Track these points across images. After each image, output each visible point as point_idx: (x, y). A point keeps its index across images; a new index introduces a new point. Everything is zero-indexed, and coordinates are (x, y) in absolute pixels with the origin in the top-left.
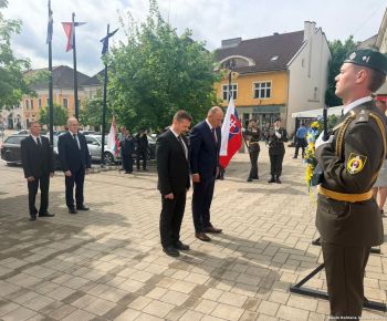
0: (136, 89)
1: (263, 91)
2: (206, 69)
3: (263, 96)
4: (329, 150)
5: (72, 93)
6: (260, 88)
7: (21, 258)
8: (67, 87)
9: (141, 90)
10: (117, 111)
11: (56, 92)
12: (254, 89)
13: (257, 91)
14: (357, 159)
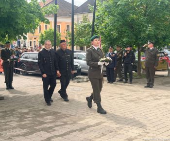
0: (119, 14)
5: (70, 20)
7: (49, 132)
8: (64, 15)
10: (102, 33)
11: (58, 20)
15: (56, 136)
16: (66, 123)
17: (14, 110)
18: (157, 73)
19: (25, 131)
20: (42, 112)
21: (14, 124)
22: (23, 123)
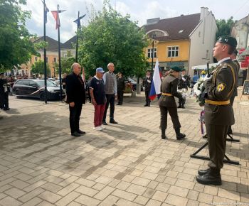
0: (96, 51)
1: (173, 52)
2: (139, 38)
3: (173, 55)
4: (210, 82)
5: (57, 54)
6: (171, 51)
8: (52, 50)
9: (99, 52)
11: (47, 53)
12: (167, 51)
13: (170, 52)
14: (222, 85)
15: (52, 146)
16: (59, 135)
17: (13, 128)
18: (125, 95)
19: (24, 144)
20: (37, 128)
21: (14, 139)
22: (22, 137)
